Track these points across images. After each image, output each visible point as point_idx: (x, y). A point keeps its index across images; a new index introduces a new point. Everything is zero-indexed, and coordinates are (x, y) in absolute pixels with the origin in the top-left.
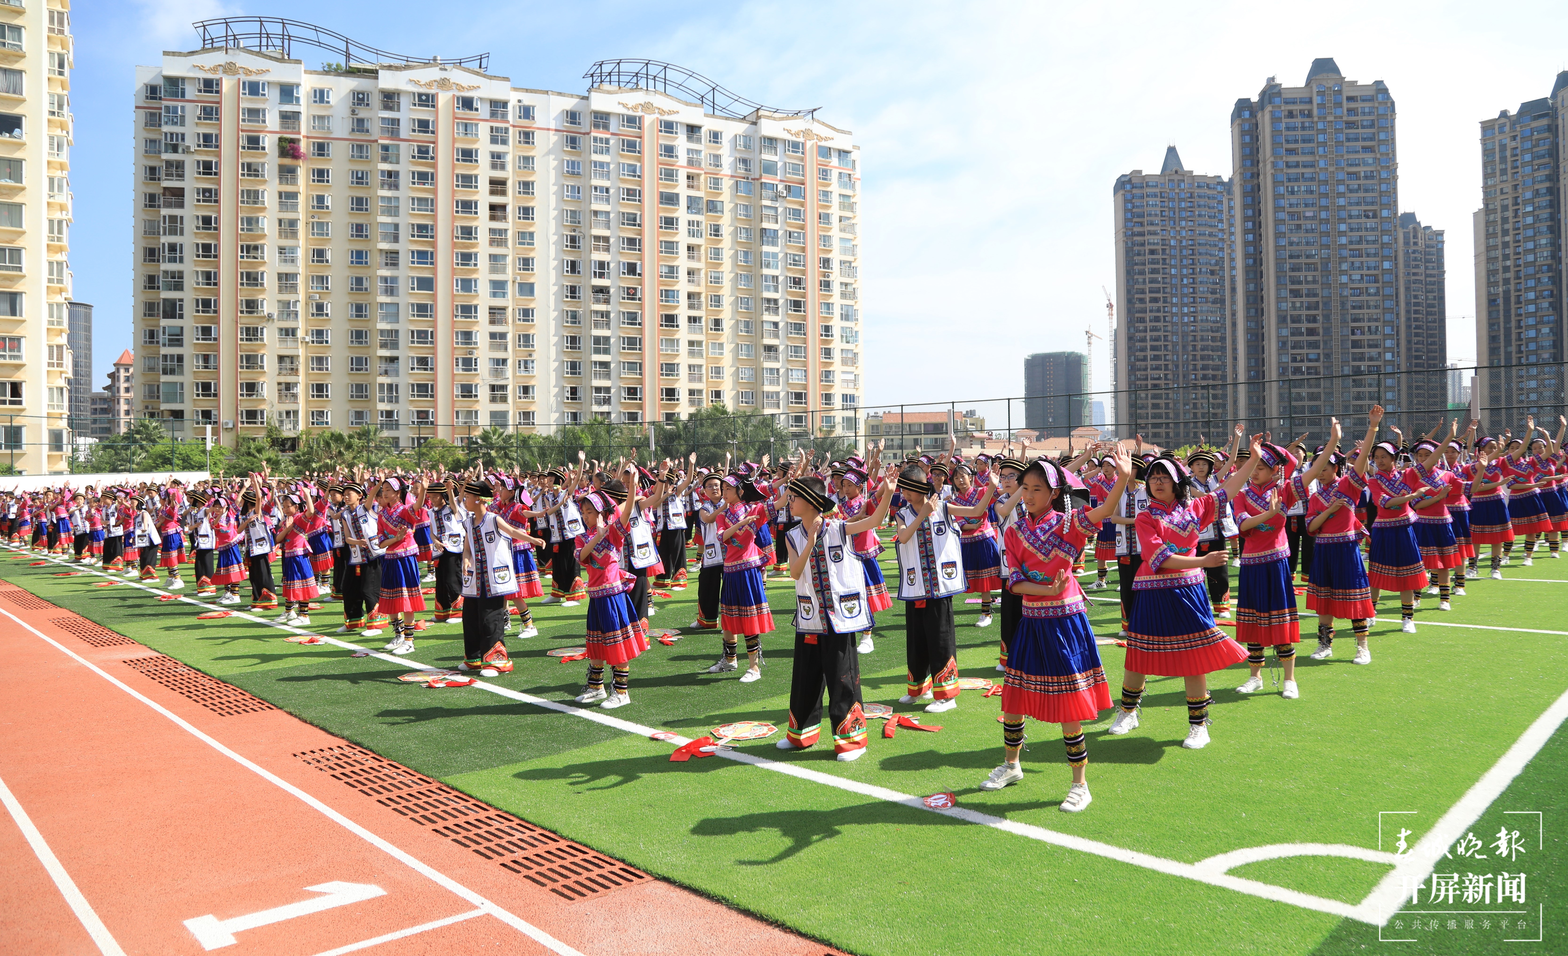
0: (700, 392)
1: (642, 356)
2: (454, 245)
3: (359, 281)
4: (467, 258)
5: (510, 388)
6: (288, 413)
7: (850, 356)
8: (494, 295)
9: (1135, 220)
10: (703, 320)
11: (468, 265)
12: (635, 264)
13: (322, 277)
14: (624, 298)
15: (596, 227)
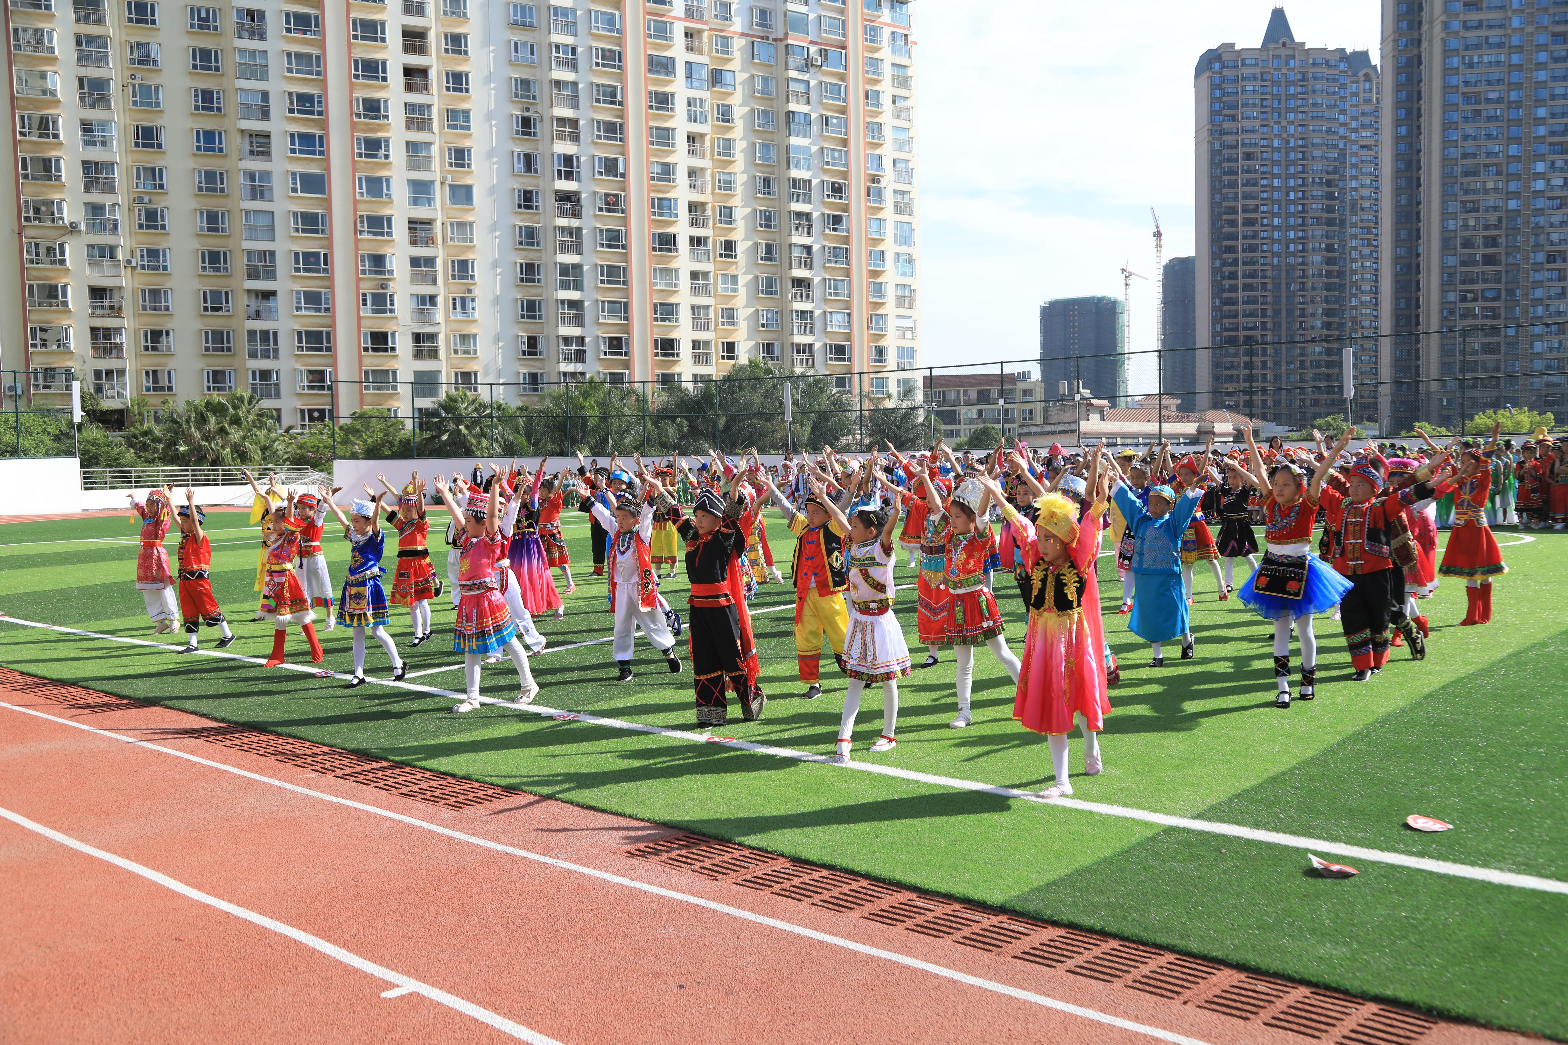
0: (707, 343)
1: (627, 292)
2: (354, 126)
3: (210, 176)
4: (373, 146)
5: (441, 338)
6: (109, 373)
7: (907, 293)
8: (415, 202)
9: (1225, 112)
10: (710, 242)
11: (375, 156)
12: (616, 160)
13: (153, 170)
14: (601, 209)
15: (558, 105)
